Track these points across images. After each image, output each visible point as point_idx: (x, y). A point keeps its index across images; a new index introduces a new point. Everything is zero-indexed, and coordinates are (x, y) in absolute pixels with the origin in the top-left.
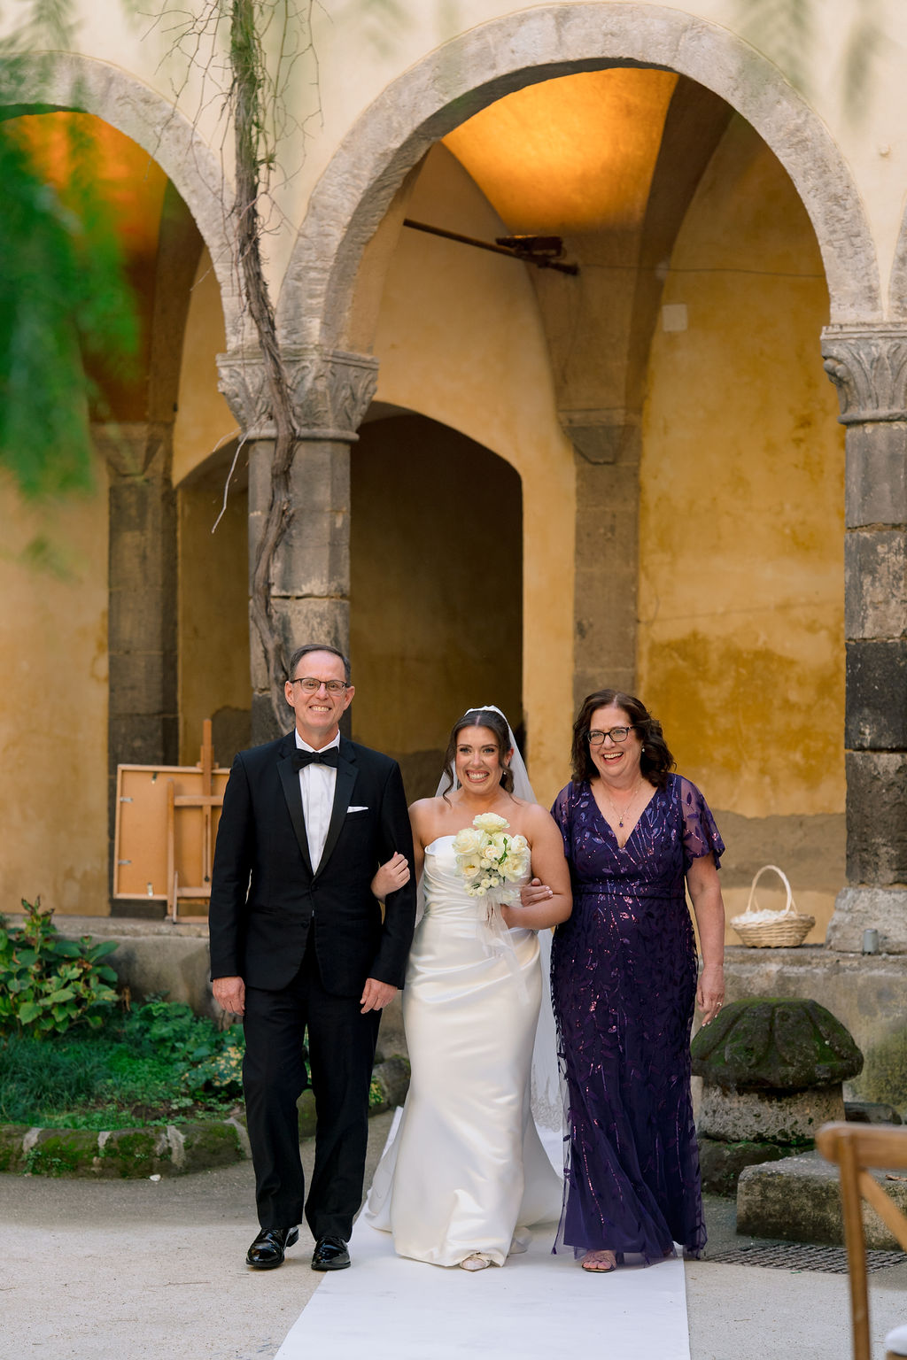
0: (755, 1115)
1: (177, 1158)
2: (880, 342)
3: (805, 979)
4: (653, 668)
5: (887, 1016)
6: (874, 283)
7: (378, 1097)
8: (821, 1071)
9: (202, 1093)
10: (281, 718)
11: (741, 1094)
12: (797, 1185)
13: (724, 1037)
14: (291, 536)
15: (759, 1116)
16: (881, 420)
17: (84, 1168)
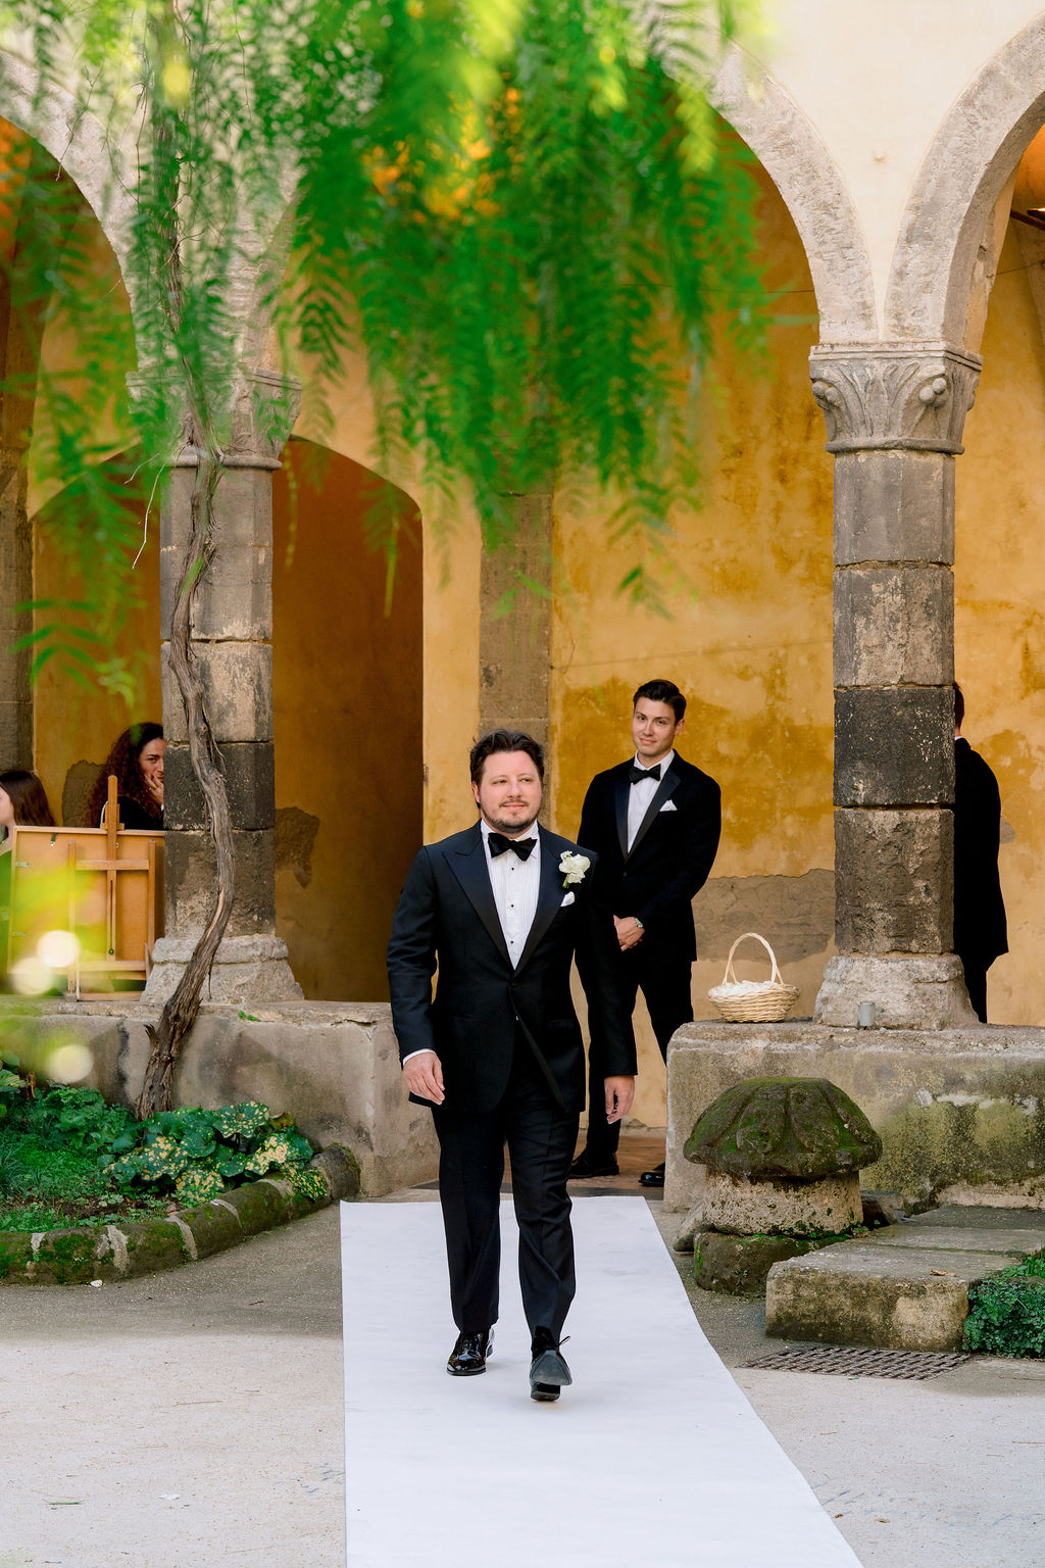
0: (770, 1206)
1: (121, 1261)
2: (876, 363)
3: (794, 1056)
4: (568, 718)
5: (887, 1096)
6: (869, 300)
7: (321, 1190)
8: (842, 1158)
9: (130, 1188)
10: (203, 774)
11: (754, 1184)
12: (834, 1282)
13: (735, 1120)
14: (210, 574)
15: (775, 1207)
16: (875, 448)
17: (16, 1273)
